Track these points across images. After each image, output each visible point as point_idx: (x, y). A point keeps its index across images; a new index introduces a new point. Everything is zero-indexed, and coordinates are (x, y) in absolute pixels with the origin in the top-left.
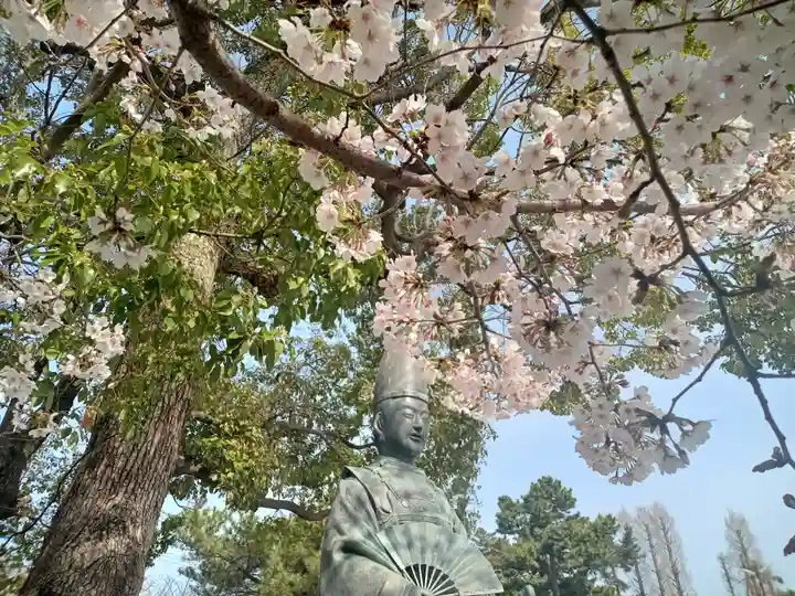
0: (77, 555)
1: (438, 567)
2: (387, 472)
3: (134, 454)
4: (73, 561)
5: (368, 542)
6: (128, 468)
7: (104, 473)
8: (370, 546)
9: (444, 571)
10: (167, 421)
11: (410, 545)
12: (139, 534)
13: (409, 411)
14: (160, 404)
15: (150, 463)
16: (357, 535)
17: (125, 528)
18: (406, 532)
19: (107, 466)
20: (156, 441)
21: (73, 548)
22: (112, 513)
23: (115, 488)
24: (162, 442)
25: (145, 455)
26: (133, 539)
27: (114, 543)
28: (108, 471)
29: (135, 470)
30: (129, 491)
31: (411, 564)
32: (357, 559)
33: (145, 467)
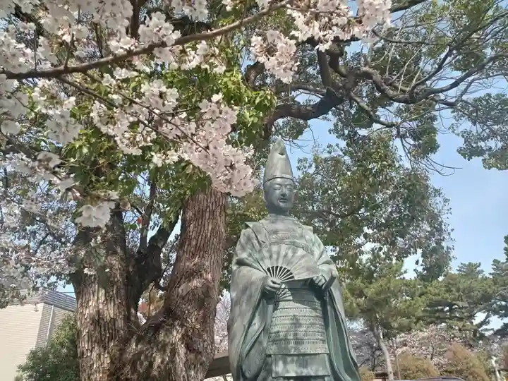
0: (180, 290)
1: (284, 267)
2: (267, 222)
3: (200, 237)
4: (178, 293)
5: (250, 258)
6: (198, 245)
7: (187, 249)
8: (250, 261)
9: (288, 268)
10: (214, 218)
11: (271, 257)
12: (209, 276)
13: (277, 186)
14: (208, 210)
15: (209, 241)
16: (244, 256)
17: (201, 275)
18: (270, 251)
19: (188, 245)
20: (210, 228)
21: (178, 287)
22: (194, 267)
23: (194, 256)
24: (213, 229)
25: (206, 237)
26: (206, 279)
27: (196, 283)
28: (189, 248)
29: (202, 245)
30: (201, 256)
31: (270, 266)
32: (242, 268)
33: (207, 242)
